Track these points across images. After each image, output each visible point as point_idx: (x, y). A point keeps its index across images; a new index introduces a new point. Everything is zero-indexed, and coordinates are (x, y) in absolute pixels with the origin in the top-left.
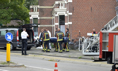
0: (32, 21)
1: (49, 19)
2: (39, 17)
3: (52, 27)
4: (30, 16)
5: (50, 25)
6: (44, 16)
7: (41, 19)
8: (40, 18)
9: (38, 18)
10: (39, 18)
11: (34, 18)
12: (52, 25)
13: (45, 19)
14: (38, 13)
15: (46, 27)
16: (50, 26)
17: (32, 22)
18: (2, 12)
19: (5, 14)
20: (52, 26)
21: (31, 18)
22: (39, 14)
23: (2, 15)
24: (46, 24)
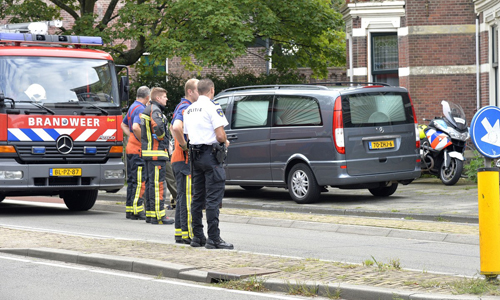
0: (366, 48)
1: (459, 34)
2: (403, 25)
3: (474, 75)
4: (357, 22)
5: (466, 67)
6: (430, 18)
7: (418, 37)
8: (410, 31)
9: (399, 34)
10: (403, 32)
11: (373, 35)
12: (474, 63)
13: (435, 36)
14: (396, 7)
15: (442, 75)
16: (464, 69)
17: (366, 53)
18: (210, 8)
19: (225, 18)
20: (473, 72)
21: (358, 33)
22: (403, 11)
23: (213, 23)
24: (442, 63)
